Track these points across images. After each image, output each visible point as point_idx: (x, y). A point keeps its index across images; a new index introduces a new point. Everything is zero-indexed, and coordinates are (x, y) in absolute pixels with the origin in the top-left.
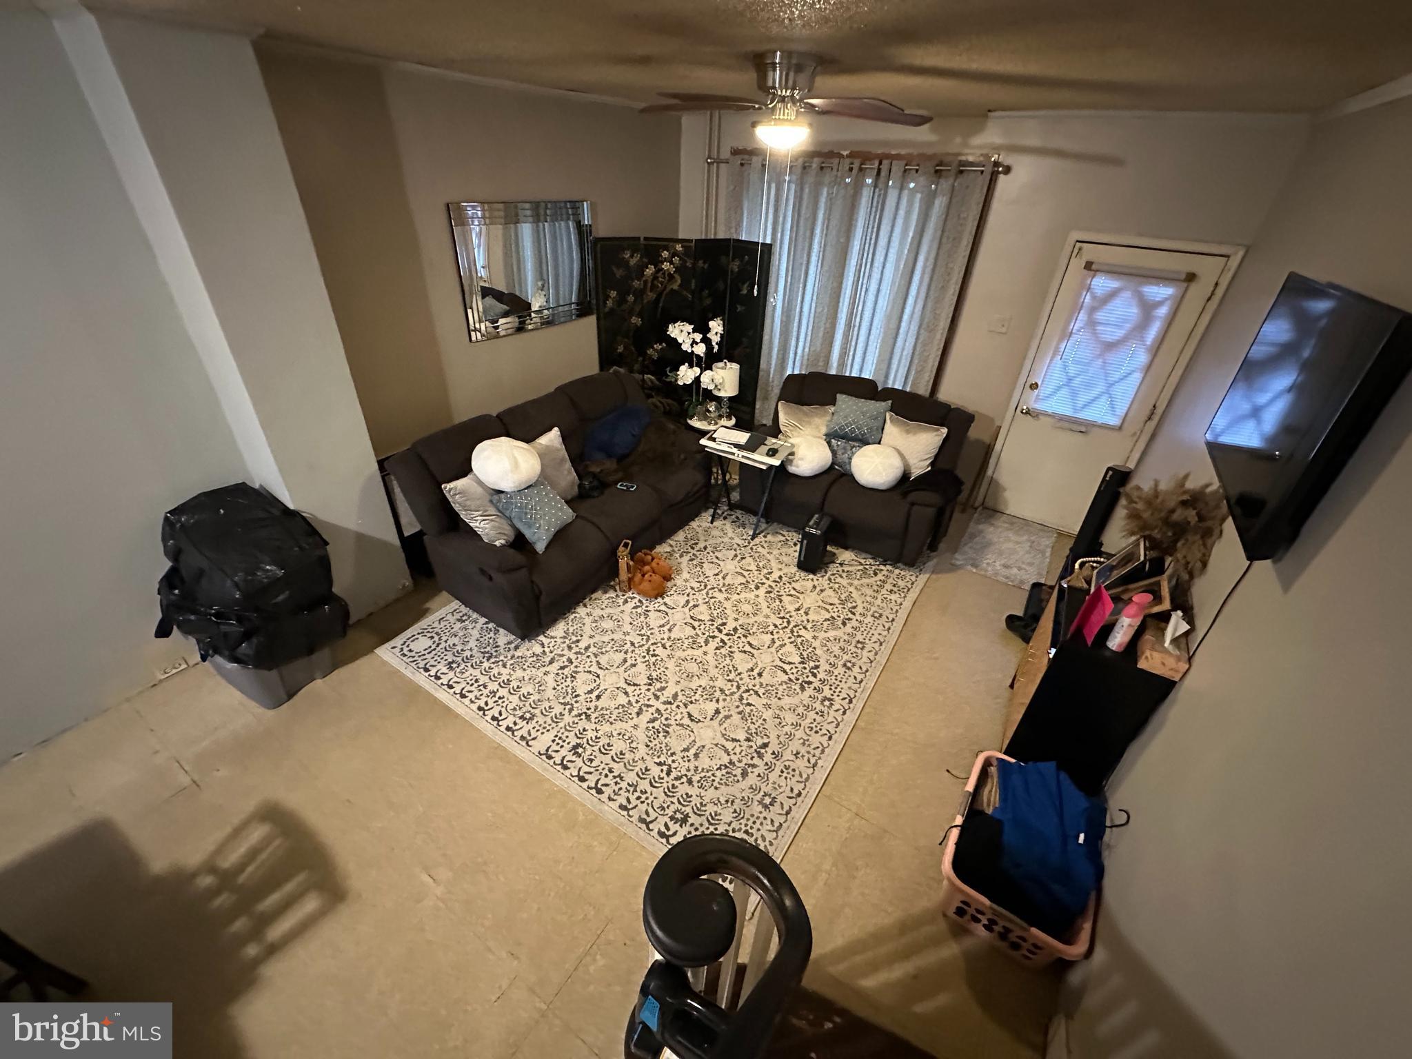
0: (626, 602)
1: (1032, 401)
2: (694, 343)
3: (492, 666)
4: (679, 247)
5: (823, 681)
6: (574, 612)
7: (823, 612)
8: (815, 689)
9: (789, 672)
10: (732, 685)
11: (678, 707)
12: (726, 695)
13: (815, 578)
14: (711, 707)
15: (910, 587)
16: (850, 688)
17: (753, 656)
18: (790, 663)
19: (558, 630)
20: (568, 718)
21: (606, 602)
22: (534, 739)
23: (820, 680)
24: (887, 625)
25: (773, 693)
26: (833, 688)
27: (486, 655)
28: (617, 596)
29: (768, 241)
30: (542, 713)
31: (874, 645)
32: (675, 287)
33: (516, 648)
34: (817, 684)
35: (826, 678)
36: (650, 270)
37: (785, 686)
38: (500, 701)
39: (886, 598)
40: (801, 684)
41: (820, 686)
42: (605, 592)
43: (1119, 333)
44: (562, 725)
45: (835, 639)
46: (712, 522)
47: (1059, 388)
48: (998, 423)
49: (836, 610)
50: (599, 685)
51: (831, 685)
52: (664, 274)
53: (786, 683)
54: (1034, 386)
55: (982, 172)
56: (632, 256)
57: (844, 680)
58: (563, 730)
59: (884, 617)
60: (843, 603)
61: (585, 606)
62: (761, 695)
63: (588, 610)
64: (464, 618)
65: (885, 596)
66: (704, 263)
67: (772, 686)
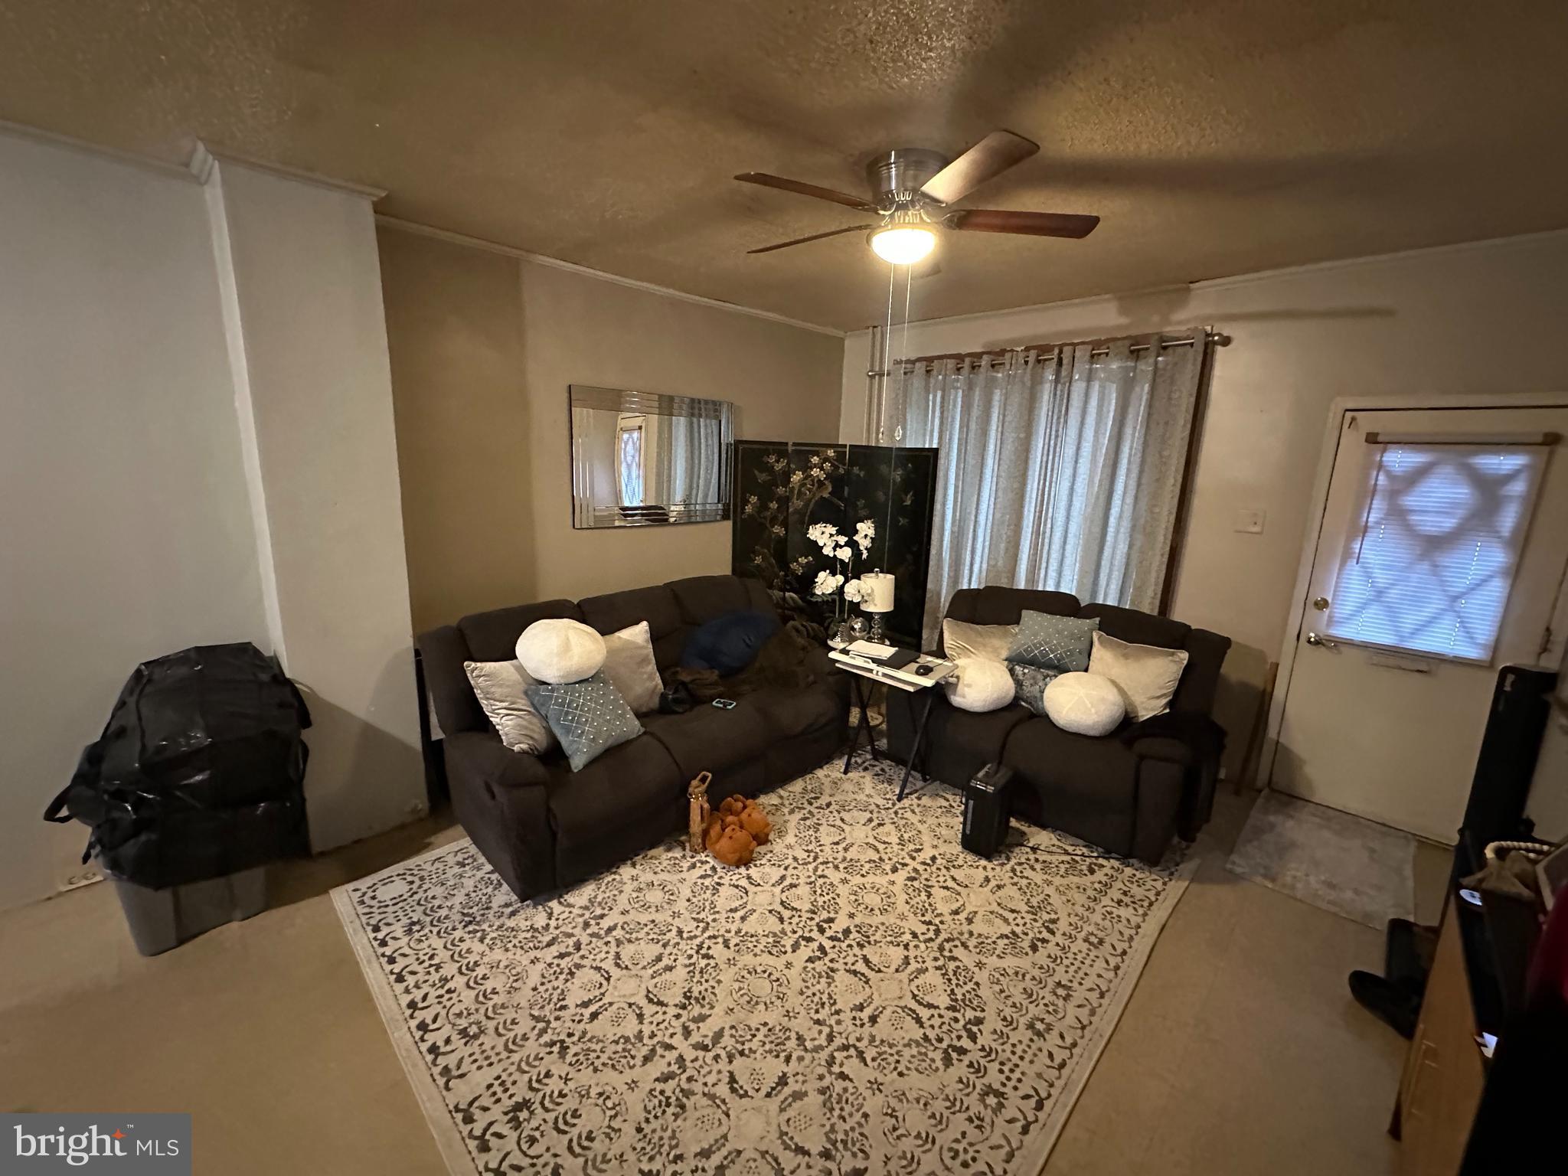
0: (693, 866)
1: (1319, 625)
2: (837, 546)
3: (466, 936)
4: (831, 453)
5: (987, 1052)
6: (615, 873)
7: (998, 922)
8: (971, 1065)
9: (927, 1024)
10: (820, 1032)
11: (717, 1058)
12: (806, 1050)
13: (990, 866)
14: (773, 1068)
15: (1153, 899)
16: (1039, 1075)
17: (867, 982)
18: (930, 1006)
19: (579, 897)
20: (532, 1047)
21: (665, 863)
22: (462, 1076)
23: (983, 1049)
24: (1113, 962)
25: (891, 1059)
26: (1006, 1069)
27: (466, 919)
28: (684, 857)
29: (935, 446)
30: (497, 1029)
31: (1089, 995)
32: (826, 495)
33: (513, 914)
34: (975, 1056)
35: (994, 1045)
36: (797, 477)
37: (914, 1051)
38: (447, 996)
39: (1110, 913)
40: (946, 1051)
41: (983, 1062)
42: (669, 850)
43: (1449, 523)
44: (516, 1057)
45: (1017, 973)
46: (846, 772)
47: (1363, 606)
48: (1272, 660)
49: (1019, 921)
50: (603, 994)
51: (1002, 1064)
52: (813, 481)
53: (918, 1044)
54: (1322, 604)
55: (1192, 344)
56: (777, 461)
57: (1028, 1057)
58: (513, 1069)
59: (1107, 945)
60: (1034, 911)
61: (634, 865)
62: (869, 1060)
63: (634, 872)
64: (466, 862)
65: (1108, 909)
66: (860, 470)
67: (891, 1046)
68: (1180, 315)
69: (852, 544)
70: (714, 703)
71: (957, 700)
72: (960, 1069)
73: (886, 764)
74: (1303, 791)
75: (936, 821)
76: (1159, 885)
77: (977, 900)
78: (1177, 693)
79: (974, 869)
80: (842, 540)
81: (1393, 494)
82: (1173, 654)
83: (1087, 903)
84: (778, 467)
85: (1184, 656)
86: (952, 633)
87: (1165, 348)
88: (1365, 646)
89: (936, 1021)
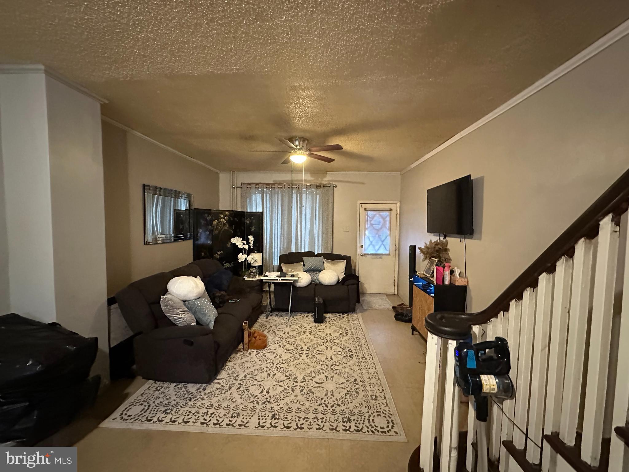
0: (250, 354)
1: (363, 251)
2: (244, 244)
3: (195, 402)
4: (227, 213)
6: (226, 366)
7: (336, 333)
8: (356, 356)
10: (324, 366)
11: (308, 381)
12: (325, 370)
13: (324, 324)
14: (323, 376)
15: (358, 318)
16: (367, 351)
17: (323, 354)
18: (339, 351)
19: (223, 374)
20: (259, 407)
21: (240, 357)
22: (247, 423)
23: (355, 353)
24: (361, 331)
25: (342, 363)
27: (187, 399)
28: (244, 353)
29: (261, 211)
30: (243, 410)
32: (226, 228)
33: (204, 390)
35: (356, 351)
36: (215, 222)
38: (213, 415)
40: (350, 356)
41: (357, 354)
42: (237, 354)
43: (380, 226)
44: (258, 411)
45: (348, 339)
46: (267, 318)
47: (369, 246)
48: (355, 261)
49: (340, 331)
50: (264, 388)
51: (360, 353)
52: (221, 223)
53: (344, 358)
54: (362, 246)
55: (330, 187)
56: (208, 216)
57: (363, 350)
58: (260, 413)
59: (358, 328)
60: (340, 328)
61: (230, 361)
62: (338, 365)
63: (233, 362)
65: (352, 323)
67: (340, 361)
68: (325, 179)
69: (248, 243)
70: (230, 302)
71: (298, 285)
72: (354, 358)
73: (276, 313)
74: (365, 291)
75: (303, 320)
76: (356, 315)
77: (328, 331)
78: (345, 271)
79: (322, 326)
80: (245, 242)
81: (371, 221)
82: (343, 261)
83: (348, 323)
84: (209, 218)
85: (345, 261)
86: (285, 267)
87: (324, 187)
88: (371, 254)
89: (343, 353)
